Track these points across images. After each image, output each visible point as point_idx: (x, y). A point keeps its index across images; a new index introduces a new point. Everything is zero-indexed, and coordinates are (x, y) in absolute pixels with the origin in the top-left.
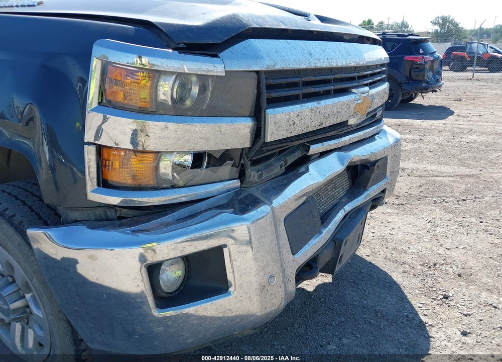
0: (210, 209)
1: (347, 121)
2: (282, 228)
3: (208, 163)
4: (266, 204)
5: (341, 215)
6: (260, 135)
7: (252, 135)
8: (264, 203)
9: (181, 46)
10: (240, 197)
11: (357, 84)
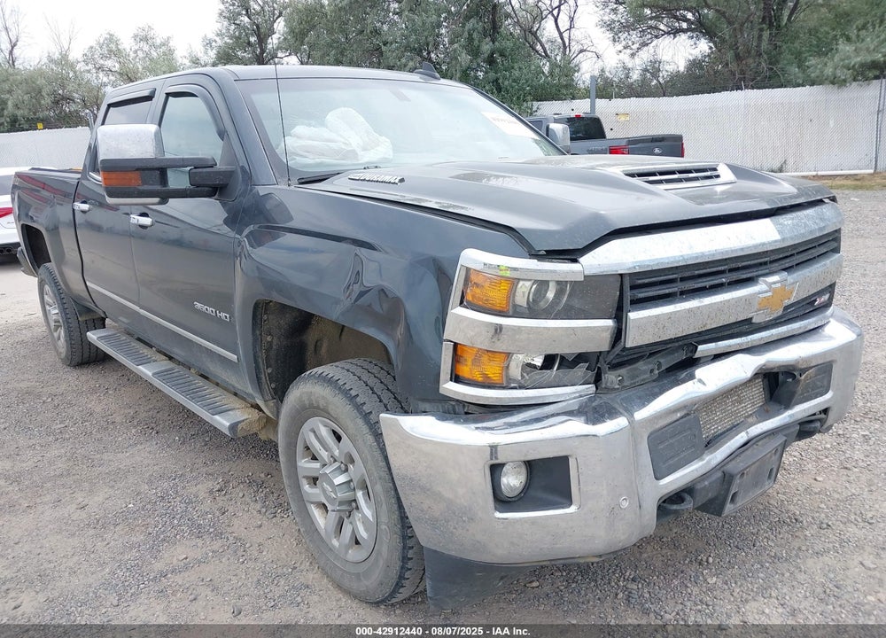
0: (558, 414)
1: (751, 319)
2: (644, 447)
3: (560, 364)
4: (624, 415)
5: (741, 438)
6: (621, 338)
7: (611, 337)
8: (621, 414)
9: (541, 253)
10: (594, 404)
11: (767, 271)
